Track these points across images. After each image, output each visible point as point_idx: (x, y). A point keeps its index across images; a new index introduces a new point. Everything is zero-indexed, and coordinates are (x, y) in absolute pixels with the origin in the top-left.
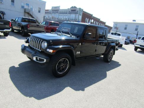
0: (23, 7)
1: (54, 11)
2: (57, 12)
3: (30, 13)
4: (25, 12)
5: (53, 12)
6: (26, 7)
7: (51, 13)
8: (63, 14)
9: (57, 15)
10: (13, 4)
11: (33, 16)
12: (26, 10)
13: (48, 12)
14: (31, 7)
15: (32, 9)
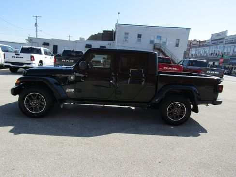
0: (152, 42)
1: (216, 41)
2: (220, 42)
3: (162, 49)
4: (154, 48)
5: (213, 43)
6: (156, 41)
7: (209, 46)
8: (234, 45)
9: (220, 48)
10: (139, 40)
11: (166, 52)
12: (156, 45)
13: (204, 44)
14: (163, 40)
15: (165, 43)
